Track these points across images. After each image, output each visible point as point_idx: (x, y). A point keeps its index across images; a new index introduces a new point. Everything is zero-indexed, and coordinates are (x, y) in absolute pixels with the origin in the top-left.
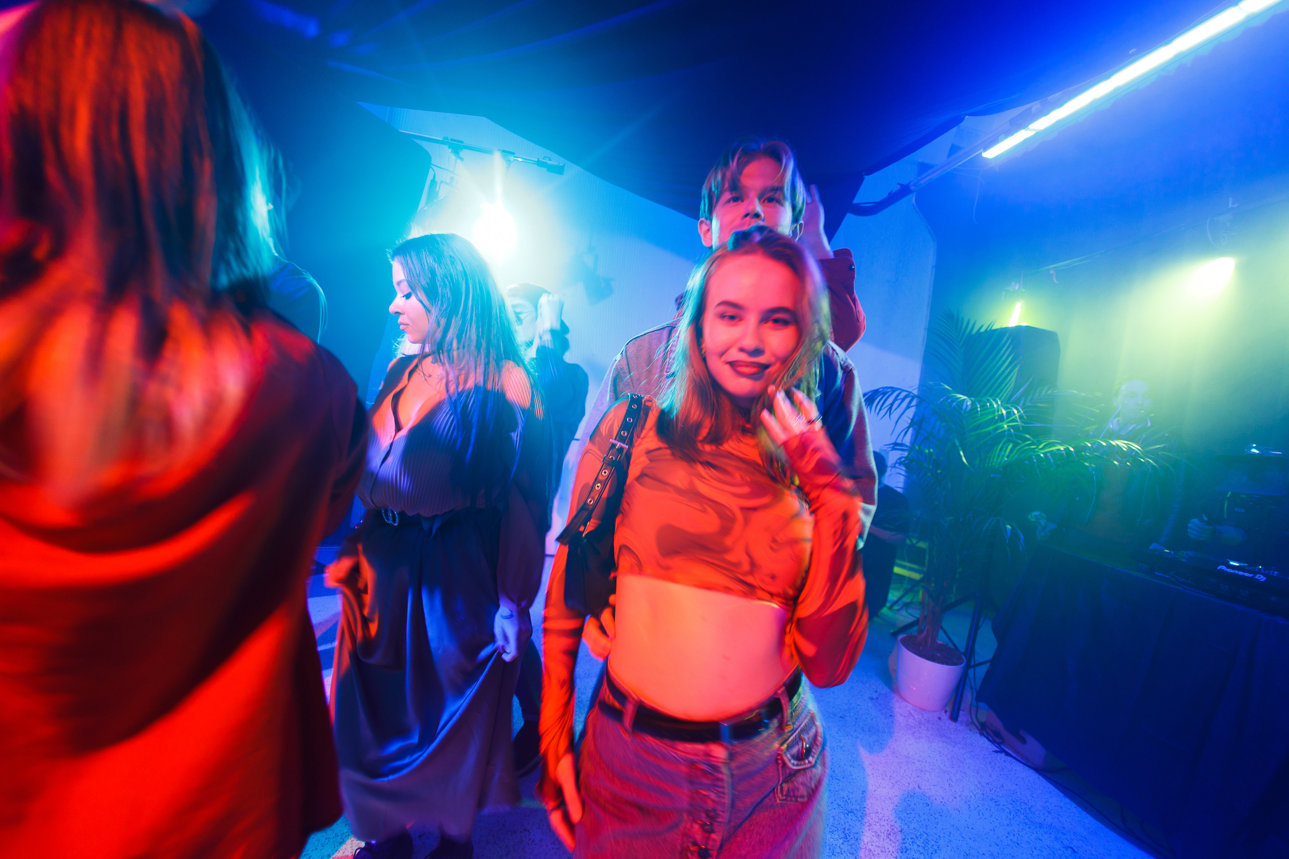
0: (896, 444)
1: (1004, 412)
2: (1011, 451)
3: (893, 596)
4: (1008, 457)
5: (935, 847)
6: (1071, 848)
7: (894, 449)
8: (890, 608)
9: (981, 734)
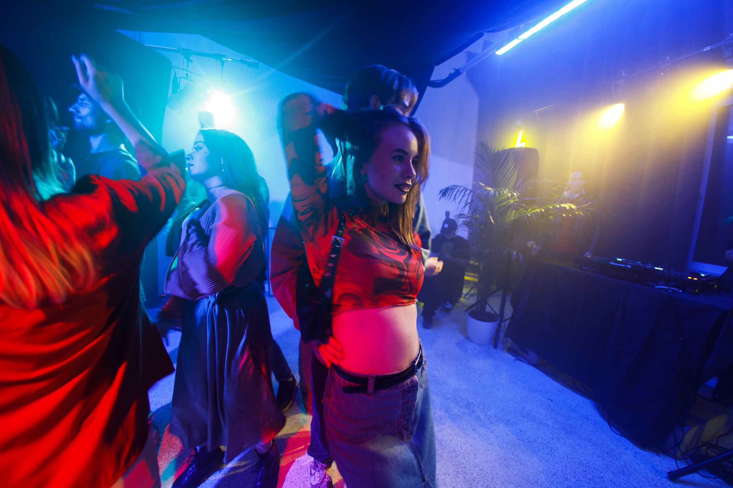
0: (460, 215)
1: (510, 195)
2: (515, 213)
3: (465, 291)
4: (514, 217)
5: (488, 408)
6: (550, 399)
7: (459, 217)
8: (464, 298)
9: (508, 353)
